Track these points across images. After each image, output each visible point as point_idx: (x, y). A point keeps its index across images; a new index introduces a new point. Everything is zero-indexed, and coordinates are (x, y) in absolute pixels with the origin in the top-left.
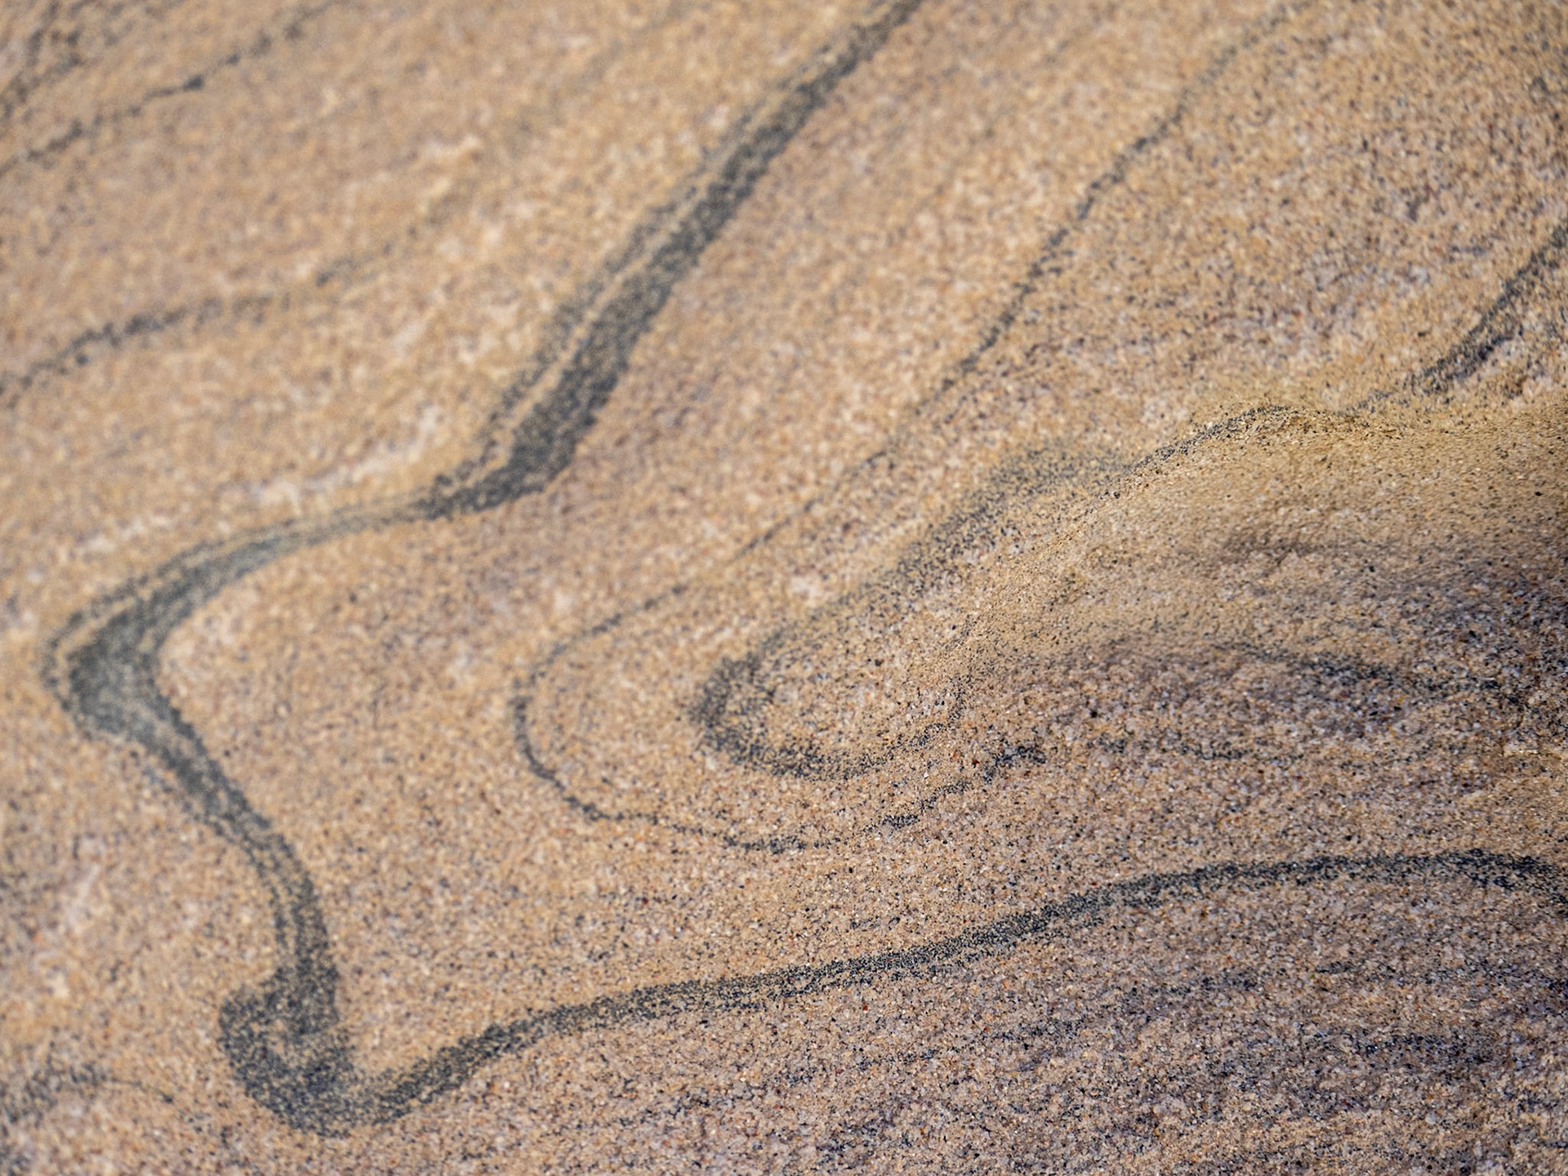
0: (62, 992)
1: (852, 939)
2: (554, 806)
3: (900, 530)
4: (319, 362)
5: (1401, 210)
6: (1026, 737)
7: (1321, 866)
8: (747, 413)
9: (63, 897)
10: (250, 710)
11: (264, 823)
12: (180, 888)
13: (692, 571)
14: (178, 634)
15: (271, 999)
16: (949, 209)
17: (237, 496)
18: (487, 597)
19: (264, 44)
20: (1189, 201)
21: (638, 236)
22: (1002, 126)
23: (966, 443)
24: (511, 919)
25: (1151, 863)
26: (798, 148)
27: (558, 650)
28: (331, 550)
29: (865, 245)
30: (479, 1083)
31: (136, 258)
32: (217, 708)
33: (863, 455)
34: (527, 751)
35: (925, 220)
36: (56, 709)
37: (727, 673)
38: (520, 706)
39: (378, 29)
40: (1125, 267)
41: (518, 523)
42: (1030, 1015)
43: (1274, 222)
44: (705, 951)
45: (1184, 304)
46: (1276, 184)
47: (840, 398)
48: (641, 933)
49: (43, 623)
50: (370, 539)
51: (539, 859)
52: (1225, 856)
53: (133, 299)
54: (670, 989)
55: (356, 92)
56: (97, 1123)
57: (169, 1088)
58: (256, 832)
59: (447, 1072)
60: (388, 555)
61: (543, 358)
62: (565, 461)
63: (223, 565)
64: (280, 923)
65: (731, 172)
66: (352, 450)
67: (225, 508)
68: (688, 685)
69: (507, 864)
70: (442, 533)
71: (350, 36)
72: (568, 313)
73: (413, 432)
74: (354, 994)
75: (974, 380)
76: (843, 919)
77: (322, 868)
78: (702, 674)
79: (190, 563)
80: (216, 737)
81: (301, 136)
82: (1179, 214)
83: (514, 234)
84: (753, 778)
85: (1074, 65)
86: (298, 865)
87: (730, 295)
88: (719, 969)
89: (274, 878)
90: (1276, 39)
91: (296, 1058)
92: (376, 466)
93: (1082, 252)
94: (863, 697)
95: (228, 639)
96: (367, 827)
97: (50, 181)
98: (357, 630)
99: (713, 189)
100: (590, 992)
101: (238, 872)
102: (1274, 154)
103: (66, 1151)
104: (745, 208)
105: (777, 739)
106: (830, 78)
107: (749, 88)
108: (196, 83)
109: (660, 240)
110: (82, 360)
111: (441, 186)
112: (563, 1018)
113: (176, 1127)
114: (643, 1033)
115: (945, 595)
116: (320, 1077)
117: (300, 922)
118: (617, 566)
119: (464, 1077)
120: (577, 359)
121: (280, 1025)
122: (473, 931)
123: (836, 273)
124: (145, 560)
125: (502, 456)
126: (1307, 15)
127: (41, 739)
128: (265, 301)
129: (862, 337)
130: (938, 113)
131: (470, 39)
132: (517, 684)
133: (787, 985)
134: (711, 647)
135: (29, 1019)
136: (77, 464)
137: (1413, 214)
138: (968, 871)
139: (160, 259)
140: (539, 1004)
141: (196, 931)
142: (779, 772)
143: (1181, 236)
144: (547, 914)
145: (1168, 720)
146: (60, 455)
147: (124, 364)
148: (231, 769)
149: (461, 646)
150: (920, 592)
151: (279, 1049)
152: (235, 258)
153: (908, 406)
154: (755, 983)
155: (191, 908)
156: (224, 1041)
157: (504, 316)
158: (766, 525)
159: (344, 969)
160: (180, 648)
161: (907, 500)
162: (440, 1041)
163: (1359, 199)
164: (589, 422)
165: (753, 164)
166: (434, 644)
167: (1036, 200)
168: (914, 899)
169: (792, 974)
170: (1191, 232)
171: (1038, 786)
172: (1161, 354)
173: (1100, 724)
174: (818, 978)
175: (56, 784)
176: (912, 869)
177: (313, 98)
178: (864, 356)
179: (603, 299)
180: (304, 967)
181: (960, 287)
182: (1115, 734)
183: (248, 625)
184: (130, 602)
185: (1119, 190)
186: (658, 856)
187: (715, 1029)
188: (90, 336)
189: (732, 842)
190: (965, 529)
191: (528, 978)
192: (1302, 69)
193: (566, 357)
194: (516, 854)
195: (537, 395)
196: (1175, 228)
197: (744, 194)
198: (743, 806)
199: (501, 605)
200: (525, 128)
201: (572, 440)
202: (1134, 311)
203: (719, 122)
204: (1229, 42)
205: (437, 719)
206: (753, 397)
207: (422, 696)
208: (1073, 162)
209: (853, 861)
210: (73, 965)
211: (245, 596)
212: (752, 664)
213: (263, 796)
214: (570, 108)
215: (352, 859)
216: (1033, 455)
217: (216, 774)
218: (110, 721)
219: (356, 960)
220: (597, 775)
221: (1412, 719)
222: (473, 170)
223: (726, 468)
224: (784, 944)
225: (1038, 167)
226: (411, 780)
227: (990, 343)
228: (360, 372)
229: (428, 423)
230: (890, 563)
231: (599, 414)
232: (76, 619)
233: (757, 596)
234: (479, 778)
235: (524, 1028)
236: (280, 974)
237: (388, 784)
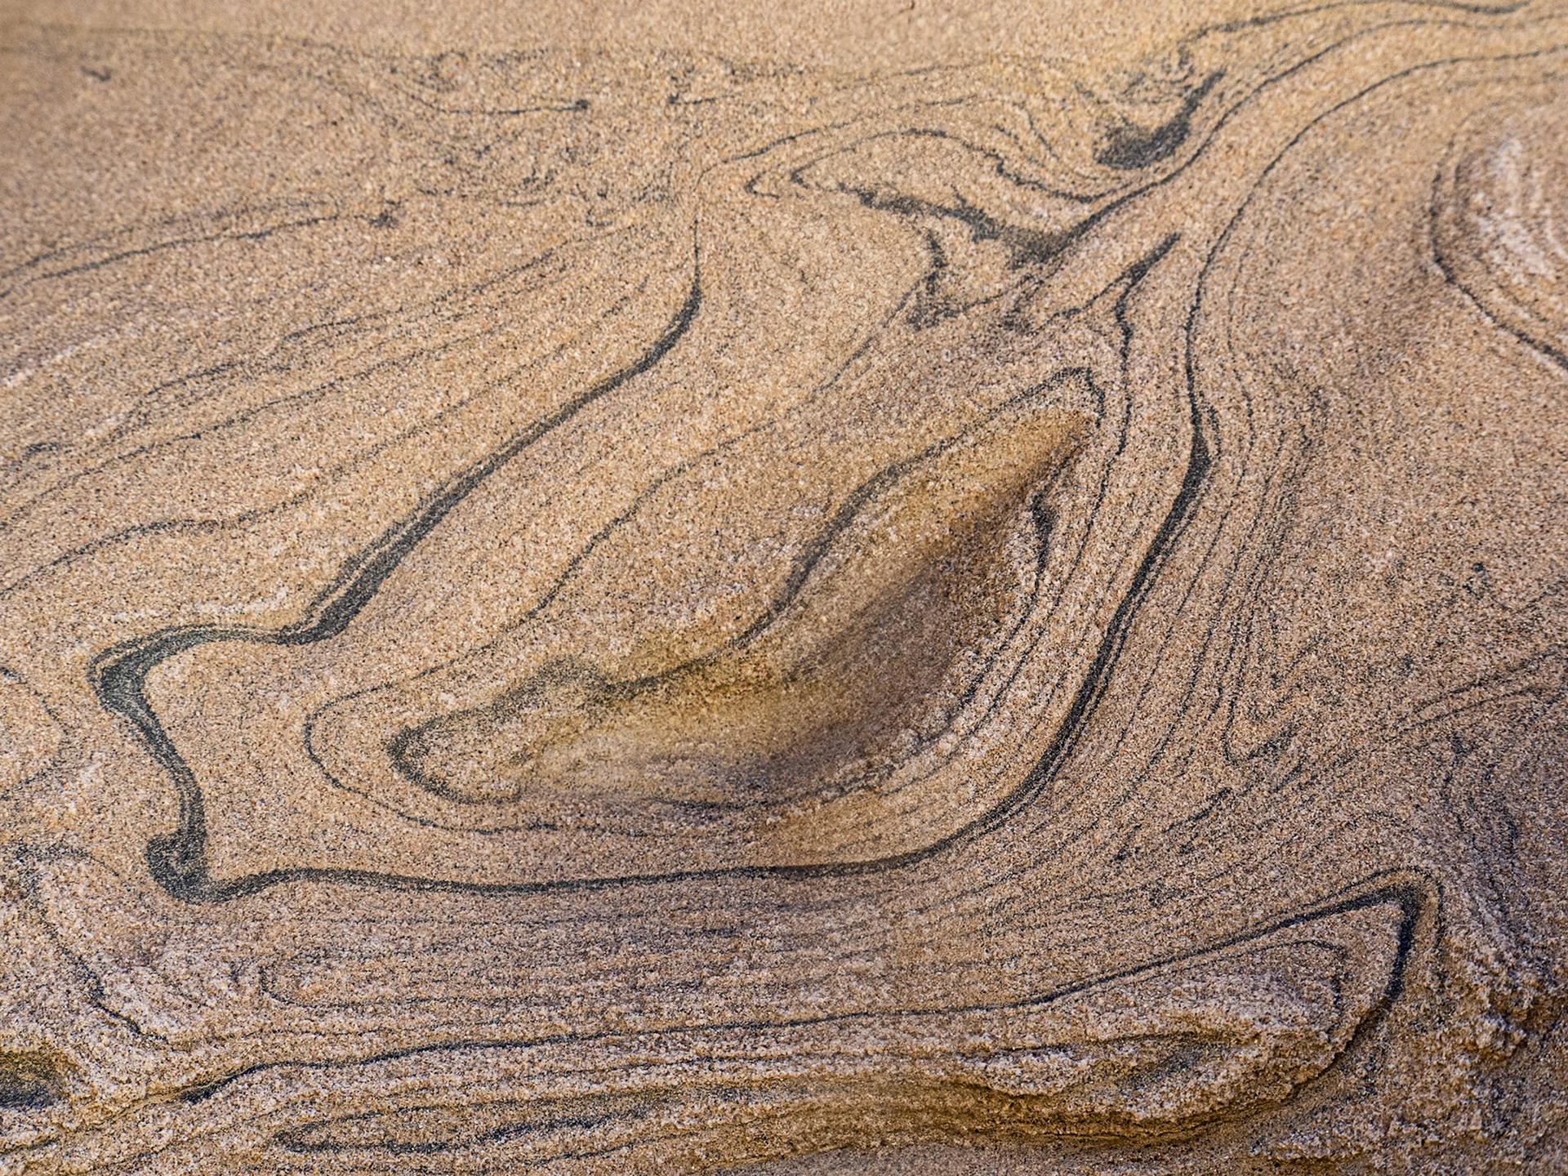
0: (73, 810)
1: (454, 872)
2: (319, 775)
3: (494, 685)
4: (235, 556)
5: (731, 558)
6: (549, 821)
7: (680, 876)
8: (427, 610)
9: (81, 771)
10: (184, 712)
11: (182, 761)
12: (137, 781)
13: (395, 678)
14: (154, 669)
15: (174, 842)
16: (528, 536)
17: (189, 607)
18: (301, 678)
19: (231, 422)
20: (637, 550)
21: (388, 534)
22: (554, 501)
23: (528, 649)
24: (292, 821)
25: (601, 874)
26: (464, 503)
27: (329, 704)
28: (230, 645)
29: (488, 545)
30: (266, 892)
31: (159, 500)
32: (168, 708)
33: (480, 644)
34: (309, 749)
35: (516, 539)
36: (93, 693)
37: (408, 734)
38: (309, 727)
39: (281, 420)
40: (606, 579)
41: (318, 650)
42: (534, 917)
43: (675, 562)
44: (383, 860)
45: (631, 597)
46: (677, 546)
47: (471, 613)
48: (353, 843)
49: (92, 650)
50: (249, 645)
51: (308, 797)
52: (635, 872)
53: (156, 515)
54: (364, 873)
55: (267, 445)
56: (79, 871)
57: (118, 869)
58: (178, 765)
59: (251, 886)
60: (257, 656)
61: (339, 581)
62: (343, 628)
63: (180, 639)
64: (183, 810)
65: (433, 511)
66: (246, 598)
67: (183, 611)
68: (389, 732)
69: (293, 797)
70: (283, 651)
71: (268, 423)
72: (352, 563)
73: (274, 596)
74: (212, 842)
75: (534, 622)
76: (450, 863)
77: (207, 786)
78: (396, 730)
79: (164, 636)
80: (165, 720)
81: (240, 460)
82: (632, 556)
83: (332, 517)
84: (415, 789)
85: (589, 477)
86: (195, 782)
87: (426, 561)
88: (389, 870)
89: (183, 787)
90: (681, 480)
91: (182, 870)
92: (256, 606)
93: (587, 568)
94: (471, 765)
95: (178, 678)
96: (230, 772)
97: (126, 469)
98: (239, 685)
99: (423, 518)
100: (325, 864)
101: (167, 781)
102: (676, 532)
103: (62, 878)
104: (437, 526)
105: (428, 773)
106: (481, 475)
107: (444, 474)
108: (198, 436)
109: (398, 538)
110: (127, 537)
111: (300, 487)
112: (312, 874)
113: (118, 886)
114: (349, 889)
115: (513, 726)
116: (190, 879)
117: (193, 810)
118: (361, 670)
119: (260, 890)
120: (355, 585)
121: (176, 854)
122: (273, 824)
123: (474, 555)
124: (144, 630)
125: (315, 622)
126: (694, 470)
127: (84, 705)
128: (215, 523)
129: (483, 586)
130: (526, 491)
131: (321, 429)
132: (308, 717)
133: (420, 884)
134: (401, 719)
135: (54, 820)
136: (118, 581)
137: (736, 560)
138: (514, 860)
139: (169, 501)
140: (300, 864)
141: (142, 802)
142: (428, 790)
143: (632, 567)
144: (309, 824)
145: (616, 821)
146: (111, 575)
147: (146, 540)
148: (169, 735)
149: (284, 696)
150: (502, 723)
151: (173, 864)
152: (202, 504)
153: (502, 626)
154: (405, 880)
155: (142, 791)
156: (148, 856)
157: (322, 553)
158: (431, 664)
159: (209, 832)
160: (154, 677)
161: (498, 670)
162: (250, 871)
163: (713, 555)
164: (357, 612)
165: (443, 509)
166: (272, 694)
167: (567, 538)
168: (486, 864)
169: (424, 881)
170: (637, 565)
171: (552, 838)
172: (619, 619)
173: (584, 819)
174: (435, 885)
175: (87, 726)
176: (487, 852)
177: (248, 445)
178: (484, 596)
179: (369, 559)
180: (191, 829)
181: (530, 573)
182: (591, 824)
183: (188, 672)
184: (134, 650)
185: (605, 542)
186: (366, 812)
187: (384, 895)
188: (133, 528)
189: (402, 815)
190: (526, 697)
191: (296, 851)
192: (691, 494)
193: (350, 583)
194: (298, 793)
195: (335, 597)
196: (630, 562)
197: (436, 522)
198: (410, 802)
199: (306, 681)
200: (340, 469)
201: (348, 619)
202: (609, 599)
203: (429, 486)
204: (658, 476)
205: (269, 727)
206: (431, 605)
207: (263, 716)
208: (586, 523)
209: (459, 840)
210: (80, 800)
211: (187, 657)
212: (419, 733)
213: (183, 749)
214: (362, 466)
215: (221, 785)
216: (559, 663)
217: (163, 736)
218: (117, 705)
219: (216, 829)
220: (341, 765)
221: (727, 820)
222: (315, 484)
223: (416, 634)
224: (421, 867)
225: (570, 523)
226: (253, 754)
227: (543, 607)
228: (252, 562)
229: (282, 594)
230: (489, 703)
231: (362, 609)
232: (108, 651)
233: (424, 699)
234: (286, 758)
235: (291, 873)
236: (179, 832)
237: (243, 754)
